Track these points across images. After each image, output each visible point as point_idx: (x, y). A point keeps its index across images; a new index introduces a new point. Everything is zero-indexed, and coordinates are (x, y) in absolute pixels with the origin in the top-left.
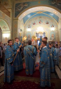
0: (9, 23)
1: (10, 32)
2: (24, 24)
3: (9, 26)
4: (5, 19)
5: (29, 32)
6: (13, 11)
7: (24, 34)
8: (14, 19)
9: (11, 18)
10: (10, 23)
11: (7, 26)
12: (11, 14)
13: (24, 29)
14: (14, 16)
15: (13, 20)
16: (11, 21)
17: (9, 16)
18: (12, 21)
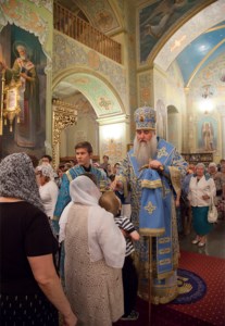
0: (118, 83)
1: (123, 117)
2: (185, 86)
3: (117, 96)
4: (102, 70)
5: (206, 113)
6: (132, 40)
7: (188, 126)
8: (139, 66)
9: (125, 67)
10: (122, 85)
11: (111, 96)
12: (125, 53)
13: (184, 103)
14: (138, 58)
15: (134, 72)
16: (127, 76)
17: (119, 59)
18: (130, 79)
